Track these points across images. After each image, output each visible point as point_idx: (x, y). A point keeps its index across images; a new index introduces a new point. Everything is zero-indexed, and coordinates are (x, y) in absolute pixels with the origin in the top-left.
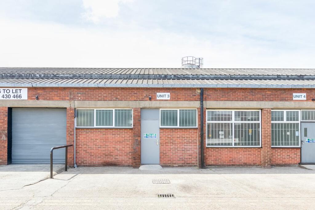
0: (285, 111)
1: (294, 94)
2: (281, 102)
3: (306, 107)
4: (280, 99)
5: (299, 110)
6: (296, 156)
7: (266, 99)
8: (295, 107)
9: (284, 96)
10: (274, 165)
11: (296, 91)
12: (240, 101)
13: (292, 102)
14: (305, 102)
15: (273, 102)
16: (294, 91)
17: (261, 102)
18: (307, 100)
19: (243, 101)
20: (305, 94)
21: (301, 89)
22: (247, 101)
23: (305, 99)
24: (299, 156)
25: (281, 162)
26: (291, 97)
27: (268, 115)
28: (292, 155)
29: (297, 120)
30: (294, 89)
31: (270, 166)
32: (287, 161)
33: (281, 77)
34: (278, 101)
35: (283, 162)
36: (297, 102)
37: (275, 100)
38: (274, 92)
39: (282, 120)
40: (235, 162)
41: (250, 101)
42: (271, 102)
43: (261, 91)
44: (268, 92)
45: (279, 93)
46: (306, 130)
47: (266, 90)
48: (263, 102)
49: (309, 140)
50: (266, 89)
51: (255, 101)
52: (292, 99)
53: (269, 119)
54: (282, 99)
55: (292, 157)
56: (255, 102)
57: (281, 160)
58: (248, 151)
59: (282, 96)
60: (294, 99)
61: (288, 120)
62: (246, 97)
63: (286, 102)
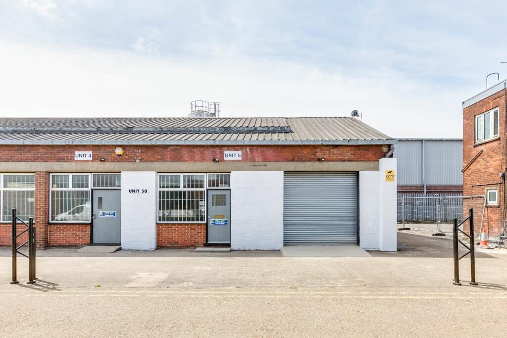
0: (70, 175)
1: (77, 153)
2: (58, 163)
3: (91, 169)
4: (57, 159)
5: (90, 174)
6: (85, 234)
7: (38, 159)
8: (76, 170)
9: (62, 155)
10: (55, 246)
11: (79, 148)
12: (4, 161)
13: (73, 164)
14: (90, 164)
15: (47, 163)
16: (77, 148)
17: (32, 163)
18: (94, 160)
19: (8, 161)
20: (91, 153)
21: (85, 146)
22: (13, 161)
23: (91, 159)
24: (88, 234)
25: (64, 242)
26: (72, 157)
27: (41, 181)
28: (80, 234)
29: (87, 187)
30: (77, 146)
31: (43, 247)
32: (72, 240)
33: (102, 129)
34: (53, 161)
35: (67, 242)
36: (79, 164)
37: (51, 160)
38: (50, 151)
39: (66, 186)
40: (3, 242)
41: (18, 161)
42: (45, 163)
43: (33, 148)
44: (42, 150)
45: (56, 150)
46: (100, 199)
47: (39, 148)
48: (34, 163)
49: (104, 213)
50: (39, 146)
51: (24, 161)
52: (74, 159)
53: (42, 185)
54: (60, 159)
55: (79, 236)
56: (23, 163)
57: (65, 240)
58: (21, 228)
59: (60, 155)
60: (76, 159)
61: (73, 186)
62: (13, 157)
63: (64, 163)
